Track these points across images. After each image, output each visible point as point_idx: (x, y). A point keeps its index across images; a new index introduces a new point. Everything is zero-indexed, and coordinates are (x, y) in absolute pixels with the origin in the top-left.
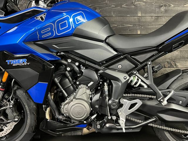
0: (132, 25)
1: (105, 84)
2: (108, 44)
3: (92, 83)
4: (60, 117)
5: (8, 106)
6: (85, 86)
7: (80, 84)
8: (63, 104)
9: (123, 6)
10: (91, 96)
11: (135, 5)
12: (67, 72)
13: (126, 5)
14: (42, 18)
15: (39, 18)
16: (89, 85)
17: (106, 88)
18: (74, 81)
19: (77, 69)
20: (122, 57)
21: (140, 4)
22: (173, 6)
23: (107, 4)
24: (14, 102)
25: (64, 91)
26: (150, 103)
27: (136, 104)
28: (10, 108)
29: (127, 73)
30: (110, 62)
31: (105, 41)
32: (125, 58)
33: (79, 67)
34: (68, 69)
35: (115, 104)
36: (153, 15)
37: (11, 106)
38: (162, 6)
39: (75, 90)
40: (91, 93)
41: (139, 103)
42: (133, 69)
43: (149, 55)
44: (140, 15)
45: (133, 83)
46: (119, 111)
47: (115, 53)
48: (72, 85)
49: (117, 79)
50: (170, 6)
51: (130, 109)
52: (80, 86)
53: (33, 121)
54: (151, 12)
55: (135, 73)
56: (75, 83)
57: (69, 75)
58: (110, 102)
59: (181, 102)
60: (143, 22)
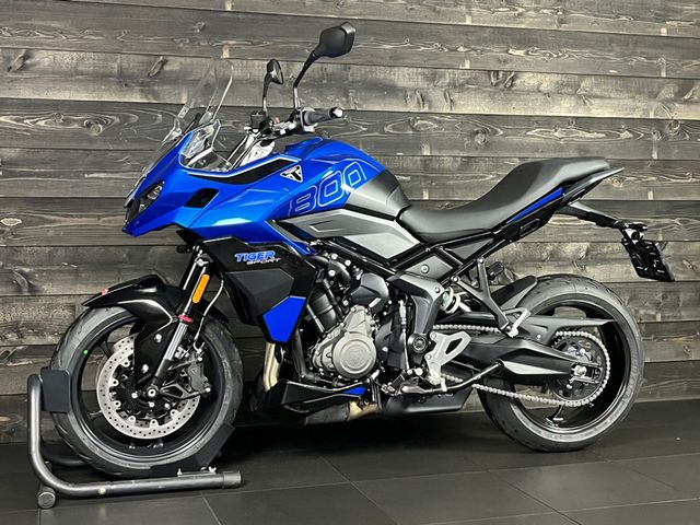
0: (408, 178)
1: (401, 302)
2: (403, 224)
3: (377, 300)
4: (311, 376)
5: (193, 360)
6: (363, 307)
7: (351, 305)
8: (318, 347)
9: (386, 129)
10: (373, 329)
11: (414, 129)
12: (325, 281)
13: (394, 128)
14: (294, 174)
15: (288, 174)
16: (371, 305)
17: (403, 311)
18: (339, 298)
19: (347, 274)
20: (428, 249)
21: (426, 126)
22: (502, 133)
23: (347, 124)
24: (203, 350)
25: (317, 321)
26: (483, 341)
27: (459, 341)
28: (198, 362)
29: (439, 280)
30: (405, 260)
31: (397, 219)
32: (435, 252)
33: (349, 269)
34: (332, 273)
35: (420, 342)
36: (456, 153)
37: (200, 359)
38: (477, 132)
39: (340, 318)
40: (374, 322)
41: (466, 339)
42: (451, 273)
43: (478, 246)
44: (426, 152)
45: (446, 306)
46: (427, 356)
47: (416, 242)
48: (334, 308)
49: (423, 293)
50: (495, 132)
51: (447, 352)
52: (353, 309)
53: (237, 397)
54: (453, 148)
55: (455, 279)
56: (340, 303)
57: (328, 287)
58: (411, 340)
59: (539, 336)
60: (435, 169)
